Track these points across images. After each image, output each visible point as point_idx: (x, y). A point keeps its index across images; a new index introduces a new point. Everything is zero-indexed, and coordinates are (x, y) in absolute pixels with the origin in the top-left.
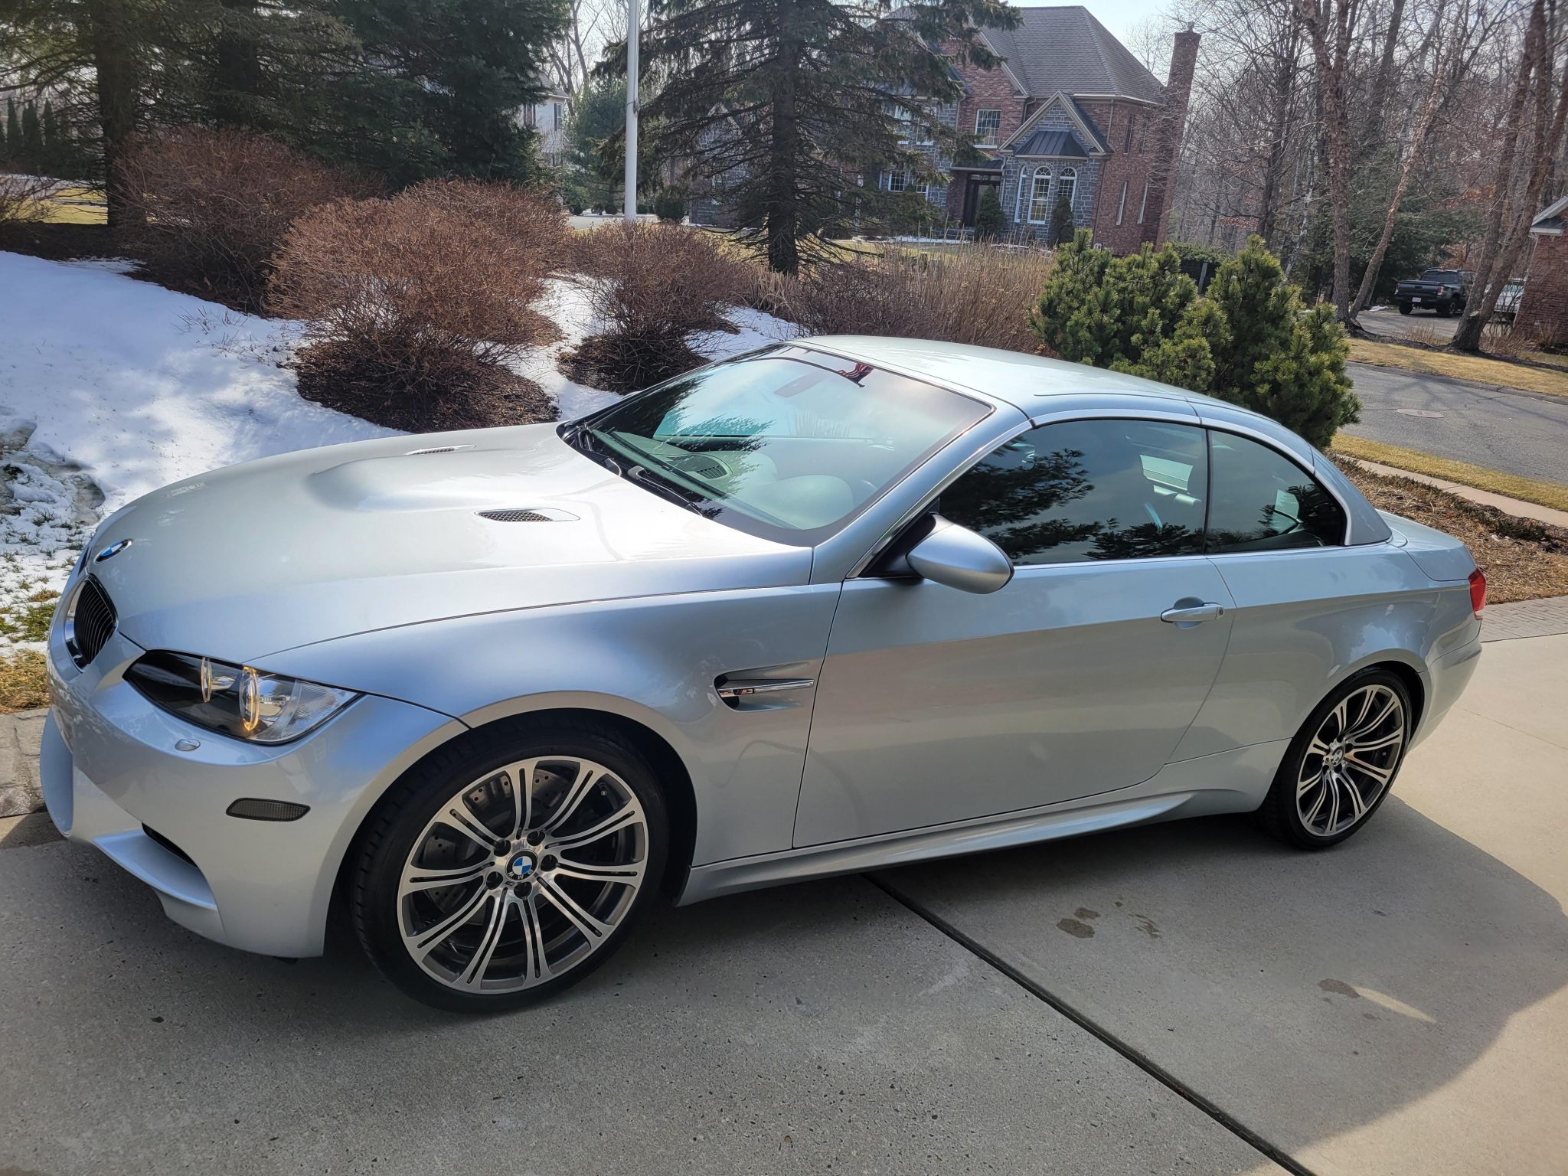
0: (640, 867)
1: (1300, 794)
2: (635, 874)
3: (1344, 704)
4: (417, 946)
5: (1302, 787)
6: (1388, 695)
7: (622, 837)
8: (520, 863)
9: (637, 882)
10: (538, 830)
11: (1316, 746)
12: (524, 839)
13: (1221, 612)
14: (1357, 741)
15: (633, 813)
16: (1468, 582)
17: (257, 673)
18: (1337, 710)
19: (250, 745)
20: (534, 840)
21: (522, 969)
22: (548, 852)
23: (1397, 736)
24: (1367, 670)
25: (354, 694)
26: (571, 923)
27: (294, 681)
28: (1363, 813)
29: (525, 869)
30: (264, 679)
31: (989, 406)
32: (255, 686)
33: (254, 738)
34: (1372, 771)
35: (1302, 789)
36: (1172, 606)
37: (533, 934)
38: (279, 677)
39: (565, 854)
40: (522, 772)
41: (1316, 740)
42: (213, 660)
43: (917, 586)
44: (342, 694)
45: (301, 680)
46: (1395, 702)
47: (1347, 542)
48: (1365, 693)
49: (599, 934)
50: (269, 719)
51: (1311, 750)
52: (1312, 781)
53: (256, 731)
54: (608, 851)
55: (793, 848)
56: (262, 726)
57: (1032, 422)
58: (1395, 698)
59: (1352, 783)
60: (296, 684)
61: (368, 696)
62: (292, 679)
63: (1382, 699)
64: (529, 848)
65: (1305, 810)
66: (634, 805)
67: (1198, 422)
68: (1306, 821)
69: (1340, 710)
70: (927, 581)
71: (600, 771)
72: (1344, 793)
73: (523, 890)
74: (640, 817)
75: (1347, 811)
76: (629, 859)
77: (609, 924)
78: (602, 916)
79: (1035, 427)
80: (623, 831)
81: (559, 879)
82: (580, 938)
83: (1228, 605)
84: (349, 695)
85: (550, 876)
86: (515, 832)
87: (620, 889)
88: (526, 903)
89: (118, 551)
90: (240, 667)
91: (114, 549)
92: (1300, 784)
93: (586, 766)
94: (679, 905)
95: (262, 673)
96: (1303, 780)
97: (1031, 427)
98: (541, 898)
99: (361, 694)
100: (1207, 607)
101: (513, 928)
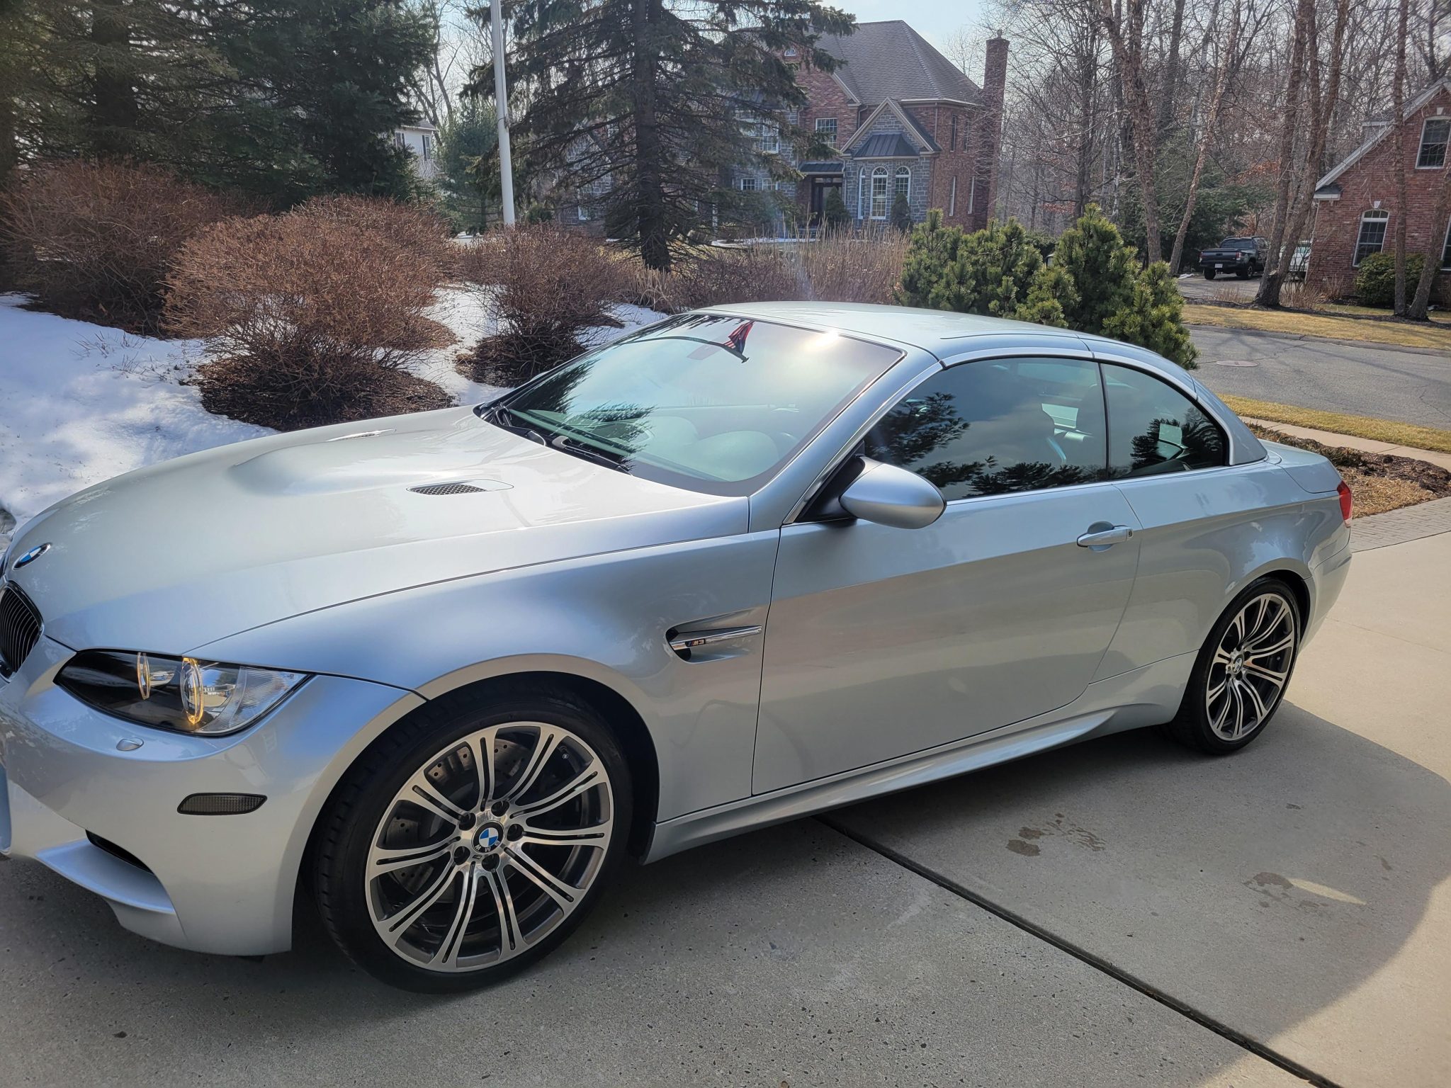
0: (607, 828)
1: (1209, 702)
2: (601, 836)
3: (1242, 613)
4: (388, 930)
5: (1211, 696)
6: (1279, 602)
7: (585, 800)
8: (486, 835)
9: (604, 843)
10: (501, 800)
11: (1220, 656)
12: (488, 810)
13: (1130, 533)
14: (1254, 648)
15: (596, 774)
17: (198, 663)
18: (1236, 620)
19: (197, 739)
20: (499, 811)
21: (497, 942)
22: (514, 821)
23: (1288, 641)
24: (1259, 580)
25: (304, 676)
26: (541, 891)
27: (238, 668)
28: (1265, 715)
29: (492, 840)
30: (206, 669)
31: (899, 351)
32: (197, 677)
33: (200, 731)
34: (1269, 675)
35: (1211, 697)
36: (1086, 531)
37: (505, 905)
38: (223, 665)
39: (531, 822)
40: (483, 741)
41: (1220, 650)
42: (150, 654)
44: (291, 677)
45: (245, 666)
46: (1285, 609)
47: (1231, 463)
48: (1259, 602)
49: (571, 900)
50: (215, 710)
51: (1217, 660)
52: (1218, 690)
53: (201, 724)
54: (571, 816)
55: (753, 796)
56: (207, 718)
57: (942, 363)
58: (1285, 605)
59: (1253, 688)
60: (240, 670)
62: (236, 666)
63: (1273, 607)
64: (494, 819)
65: (1214, 717)
66: (596, 765)
67: (1091, 357)
68: (1216, 727)
69: (1239, 619)
70: (860, 522)
71: (560, 734)
72: (1247, 698)
73: (490, 863)
74: (603, 777)
75: (1250, 715)
76: (594, 821)
77: (580, 888)
78: (572, 880)
80: (586, 794)
81: (526, 848)
82: (553, 905)
83: (1135, 527)
84: (298, 678)
85: (517, 846)
86: (479, 804)
87: (587, 852)
88: (495, 875)
89: (37, 556)
90: (179, 658)
91: (32, 555)
92: (1209, 693)
93: (546, 730)
94: (647, 862)
95: (203, 663)
96: (1211, 689)
97: (942, 368)
98: (509, 870)
99: (310, 675)
100: (1116, 529)
101: (485, 902)
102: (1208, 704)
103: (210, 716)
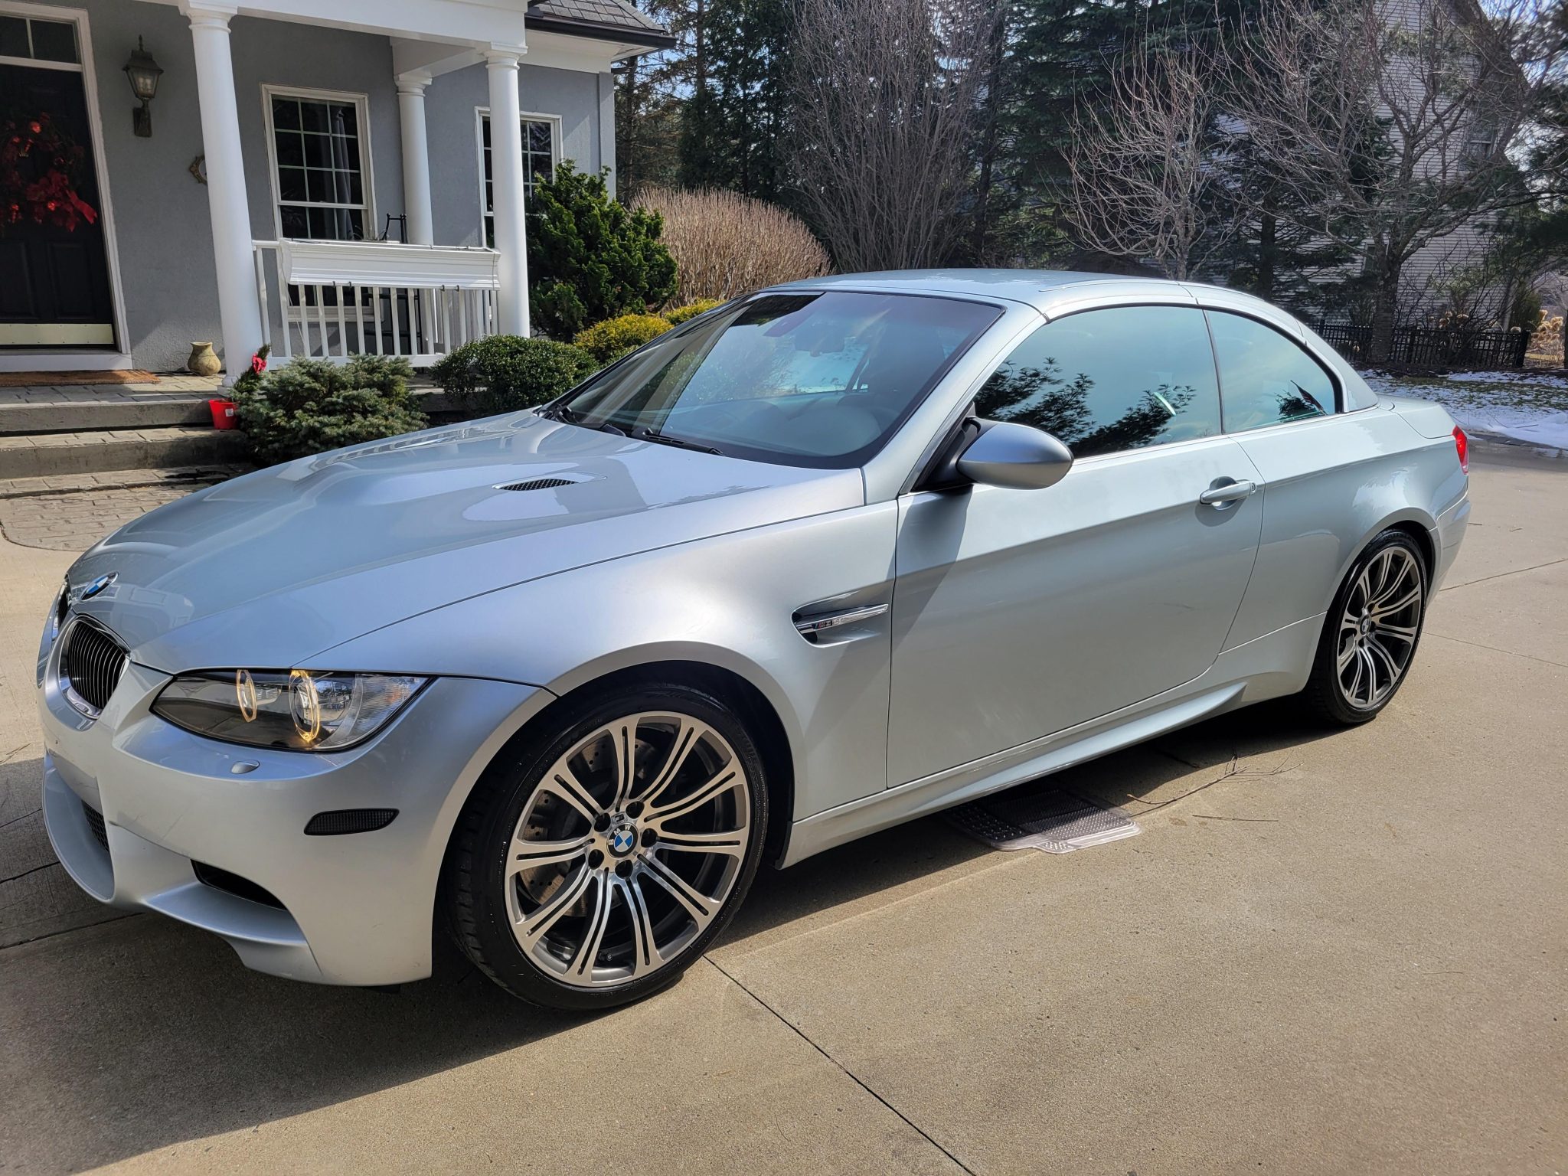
1: (1340, 670)
16: (1453, 438)
43: (967, 496)
47: (1346, 409)
51: (1345, 625)
55: (888, 789)
61: (440, 679)
63: (1398, 561)
68: (1350, 696)
79: (1049, 321)
91: (100, 584)
102: (1340, 673)
103: (327, 732)
